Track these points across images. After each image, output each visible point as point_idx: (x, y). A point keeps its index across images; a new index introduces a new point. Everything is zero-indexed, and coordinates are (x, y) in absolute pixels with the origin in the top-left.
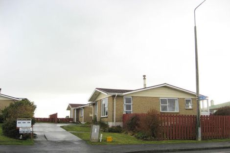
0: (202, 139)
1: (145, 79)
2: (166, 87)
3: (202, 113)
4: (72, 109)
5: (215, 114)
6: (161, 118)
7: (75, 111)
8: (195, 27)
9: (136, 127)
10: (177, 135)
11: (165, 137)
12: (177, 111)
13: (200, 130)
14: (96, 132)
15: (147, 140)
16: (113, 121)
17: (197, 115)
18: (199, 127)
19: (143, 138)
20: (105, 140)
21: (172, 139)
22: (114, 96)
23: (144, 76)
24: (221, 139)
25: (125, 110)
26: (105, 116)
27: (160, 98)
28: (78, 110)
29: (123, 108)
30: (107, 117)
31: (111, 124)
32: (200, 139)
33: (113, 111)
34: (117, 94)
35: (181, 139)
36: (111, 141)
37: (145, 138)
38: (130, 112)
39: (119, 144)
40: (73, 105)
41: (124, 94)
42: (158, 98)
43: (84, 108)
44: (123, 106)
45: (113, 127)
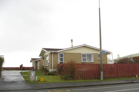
0: (103, 79)
1: (72, 42)
2: (85, 47)
3: (109, 62)
4: (33, 61)
5: (118, 63)
6: (77, 66)
7: (35, 63)
8: (99, 8)
9: (62, 72)
10: (87, 76)
11: (79, 77)
12: (92, 61)
13: (102, 73)
14: (33, 75)
15: (67, 80)
16: (51, 68)
17: (100, 64)
18: (102, 71)
19: (65, 79)
20: (39, 81)
21: (84, 79)
22: (52, 53)
23: (72, 40)
24: (116, 78)
25: (59, 61)
26: (48, 65)
27: (82, 54)
28: (36, 62)
29: (58, 60)
30: (48, 66)
31: (50, 70)
32: (102, 79)
33: (52, 62)
34: (53, 52)
35: (90, 79)
36: (43, 81)
37: (66, 79)
38: (63, 62)
39: (47, 82)
40: (33, 59)
41: (58, 51)
42: (80, 54)
43: (39, 60)
44: (58, 59)
45: (51, 72)
